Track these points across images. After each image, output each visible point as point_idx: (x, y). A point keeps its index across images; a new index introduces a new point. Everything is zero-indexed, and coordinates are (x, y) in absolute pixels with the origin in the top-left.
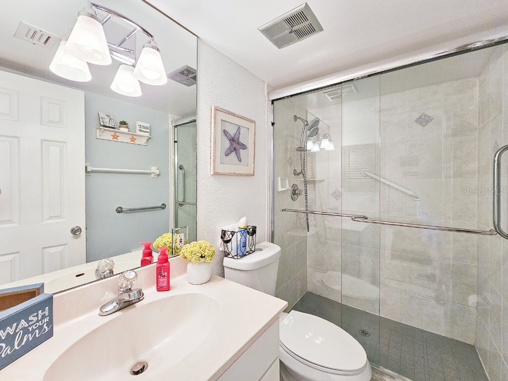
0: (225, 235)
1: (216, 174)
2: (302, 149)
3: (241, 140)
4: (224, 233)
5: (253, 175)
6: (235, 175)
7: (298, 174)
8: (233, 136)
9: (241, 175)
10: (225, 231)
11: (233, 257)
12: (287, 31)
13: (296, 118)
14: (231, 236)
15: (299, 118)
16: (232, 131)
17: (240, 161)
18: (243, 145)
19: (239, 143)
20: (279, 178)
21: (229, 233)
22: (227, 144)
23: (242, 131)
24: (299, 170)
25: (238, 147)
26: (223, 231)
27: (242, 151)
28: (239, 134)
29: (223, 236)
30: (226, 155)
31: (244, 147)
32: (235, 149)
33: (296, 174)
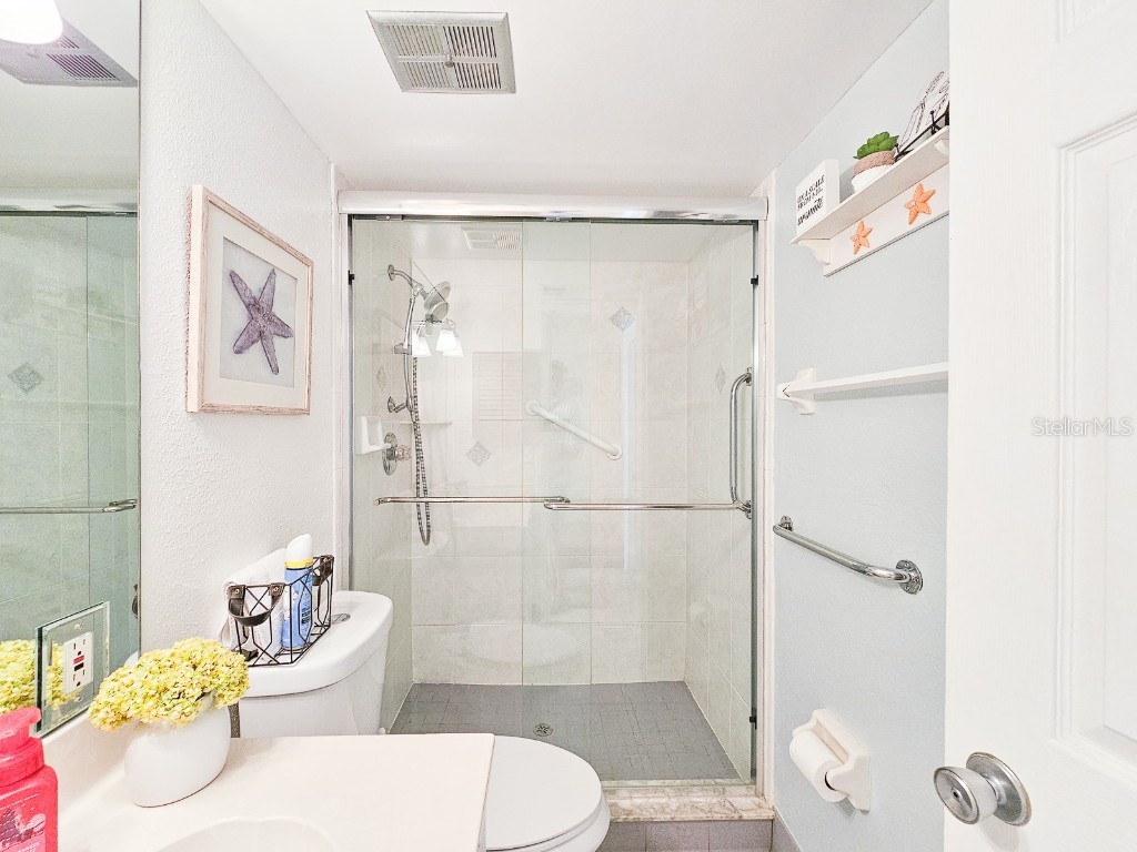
0: (242, 599)
1: (208, 409)
2: (404, 352)
3: (278, 310)
4: (238, 595)
5: (307, 412)
6: (261, 411)
7: (397, 409)
8: (256, 294)
9: (279, 412)
10: (244, 589)
11: (274, 662)
12: (441, 59)
13: (392, 272)
14: (267, 601)
15: (402, 274)
16: (254, 281)
17: (276, 371)
18: (283, 324)
19: (271, 318)
20: (364, 419)
21: (258, 592)
22: (239, 317)
23: (280, 281)
24: (399, 400)
25: (269, 329)
26: (233, 589)
27: (278, 342)
28: (273, 291)
29: (237, 606)
30: (238, 352)
31: (285, 331)
32: (261, 334)
33: (393, 408)
